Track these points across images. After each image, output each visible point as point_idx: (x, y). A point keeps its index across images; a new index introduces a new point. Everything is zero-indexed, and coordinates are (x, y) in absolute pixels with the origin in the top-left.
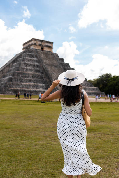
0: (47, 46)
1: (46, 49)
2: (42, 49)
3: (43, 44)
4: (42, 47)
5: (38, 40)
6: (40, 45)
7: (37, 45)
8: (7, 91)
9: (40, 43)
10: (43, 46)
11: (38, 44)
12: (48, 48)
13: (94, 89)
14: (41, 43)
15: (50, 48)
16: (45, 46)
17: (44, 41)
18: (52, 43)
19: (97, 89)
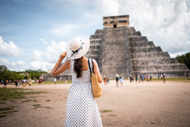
0: (120, 22)
1: (119, 25)
2: (115, 26)
3: (116, 20)
4: (115, 24)
5: (109, 17)
6: (112, 22)
7: (107, 24)
9: (111, 20)
10: (116, 22)
11: (108, 22)
12: (122, 23)
13: (173, 67)
14: (113, 19)
15: (125, 23)
16: (118, 22)
17: (116, 16)
18: (127, 16)
19: (180, 66)
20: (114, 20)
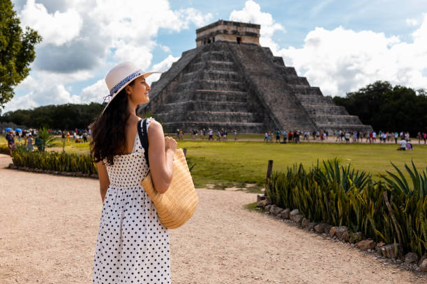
0: (248, 34)
1: (246, 40)
2: (239, 40)
4: (239, 36)
5: (231, 22)
6: (235, 33)
7: (228, 34)
8: (189, 128)
9: (233, 28)
10: (241, 34)
11: (230, 32)
12: (250, 37)
13: (348, 121)
14: (237, 28)
15: (254, 38)
16: (244, 34)
17: (242, 23)
18: (258, 27)
19: (355, 120)
20: (239, 29)
